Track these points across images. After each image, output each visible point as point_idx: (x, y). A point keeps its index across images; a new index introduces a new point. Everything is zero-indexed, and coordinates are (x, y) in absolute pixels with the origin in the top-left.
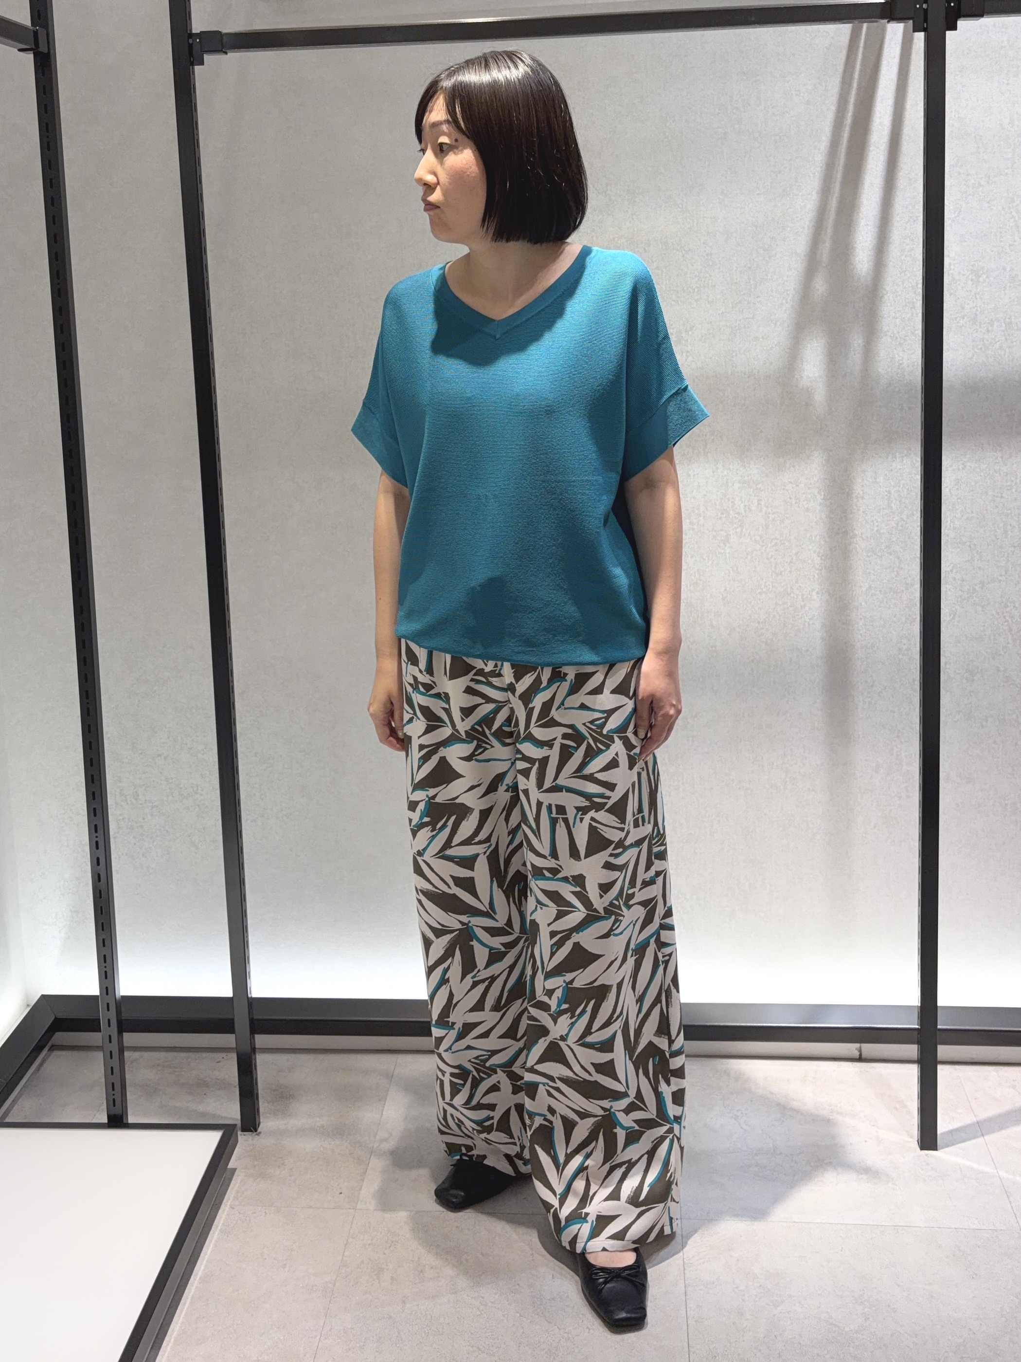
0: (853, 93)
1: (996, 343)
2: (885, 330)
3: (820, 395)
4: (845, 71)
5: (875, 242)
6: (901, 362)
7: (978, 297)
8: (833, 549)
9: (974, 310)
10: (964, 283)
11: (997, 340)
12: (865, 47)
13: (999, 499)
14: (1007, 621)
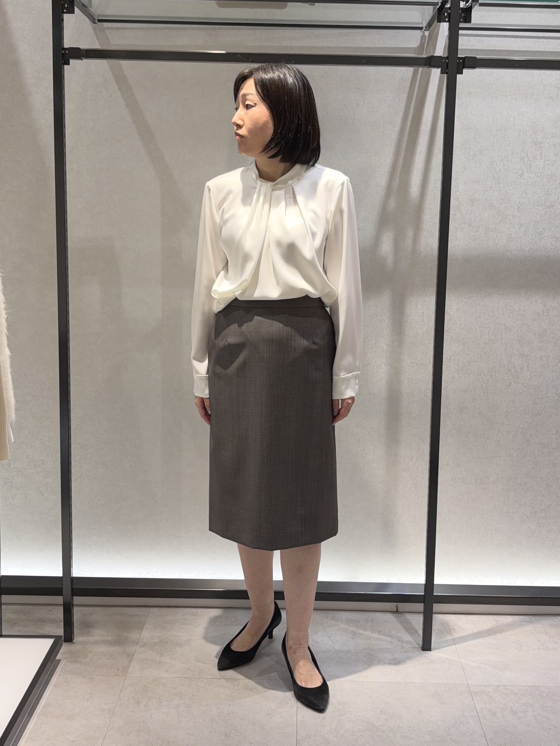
0: (413, 102)
1: (480, 237)
2: (425, 228)
3: (390, 261)
4: (409, 91)
5: (421, 182)
6: (432, 245)
7: (472, 213)
8: (394, 342)
9: (470, 220)
10: (466, 206)
11: (481, 236)
12: (420, 79)
13: (478, 319)
14: (481, 383)
